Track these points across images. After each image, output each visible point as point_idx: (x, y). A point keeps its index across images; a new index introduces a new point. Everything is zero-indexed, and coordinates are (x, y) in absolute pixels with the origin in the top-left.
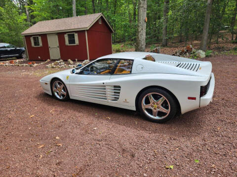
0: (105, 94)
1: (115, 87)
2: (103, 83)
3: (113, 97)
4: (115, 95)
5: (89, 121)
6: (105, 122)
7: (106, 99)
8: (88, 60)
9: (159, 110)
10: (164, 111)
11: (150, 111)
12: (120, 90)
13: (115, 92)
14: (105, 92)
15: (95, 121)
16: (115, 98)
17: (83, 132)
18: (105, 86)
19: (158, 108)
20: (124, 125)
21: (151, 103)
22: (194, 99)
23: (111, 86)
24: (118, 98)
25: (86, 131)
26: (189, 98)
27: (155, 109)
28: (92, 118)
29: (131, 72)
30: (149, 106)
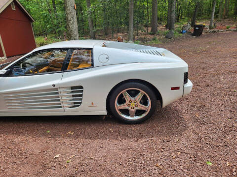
0: (59, 100)
1: (72, 88)
2: (54, 85)
3: (71, 103)
4: (73, 100)
5: (41, 145)
6: (67, 141)
7: (61, 107)
8: (5, 58)
9: (137, 108)
10: (143, 109)
11: (126, 112)
12: (82, 91)
13: (73, 96)
14: (58, 97)
15: (51, 143)
16: (75, 103)
17: (38, 168)
18: (57, 89)
19: (136, 106)
20: (97, 138)
21: (127, 102)
22: (178, 88)
23: (67, 88)
24: (80, 103)
25: (44, 166)
26: (172, 89)
27: (133, 108)
28: (44, 140)
29: (92, 65)
30: (124, 106)
